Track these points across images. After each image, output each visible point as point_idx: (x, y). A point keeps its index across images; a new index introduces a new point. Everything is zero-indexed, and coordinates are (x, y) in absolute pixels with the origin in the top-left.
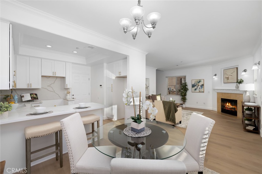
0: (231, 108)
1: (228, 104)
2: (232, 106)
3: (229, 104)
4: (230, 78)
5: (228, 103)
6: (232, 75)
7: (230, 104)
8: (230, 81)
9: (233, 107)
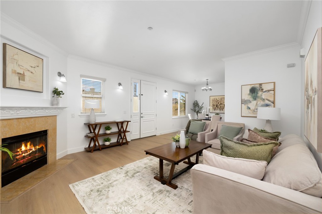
0: (33, 152)
1: (23, 148)
2: (34, 146)
3: (26, 146)
4: (27, 78)
5: (23, 145)
6: (32, 73)
7: (31, 145)
8: (27, 84)
9: (38, 147)
